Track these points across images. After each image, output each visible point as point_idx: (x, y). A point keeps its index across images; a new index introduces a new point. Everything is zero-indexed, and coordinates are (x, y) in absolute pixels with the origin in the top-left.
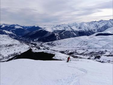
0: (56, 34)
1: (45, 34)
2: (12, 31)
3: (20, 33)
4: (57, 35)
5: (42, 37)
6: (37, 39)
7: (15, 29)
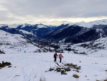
0: (97, 30)
1: (77, 32)
2: (34, 32)
3: (43, 34)
4: (100, 32)
5: (72, 37)
6: (64, 40)
7: (37, 29)
